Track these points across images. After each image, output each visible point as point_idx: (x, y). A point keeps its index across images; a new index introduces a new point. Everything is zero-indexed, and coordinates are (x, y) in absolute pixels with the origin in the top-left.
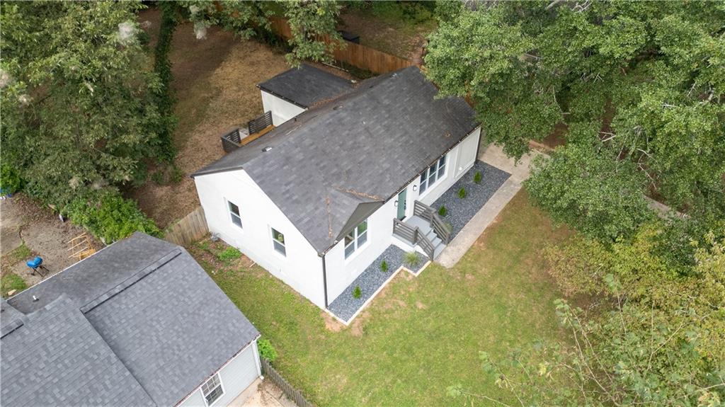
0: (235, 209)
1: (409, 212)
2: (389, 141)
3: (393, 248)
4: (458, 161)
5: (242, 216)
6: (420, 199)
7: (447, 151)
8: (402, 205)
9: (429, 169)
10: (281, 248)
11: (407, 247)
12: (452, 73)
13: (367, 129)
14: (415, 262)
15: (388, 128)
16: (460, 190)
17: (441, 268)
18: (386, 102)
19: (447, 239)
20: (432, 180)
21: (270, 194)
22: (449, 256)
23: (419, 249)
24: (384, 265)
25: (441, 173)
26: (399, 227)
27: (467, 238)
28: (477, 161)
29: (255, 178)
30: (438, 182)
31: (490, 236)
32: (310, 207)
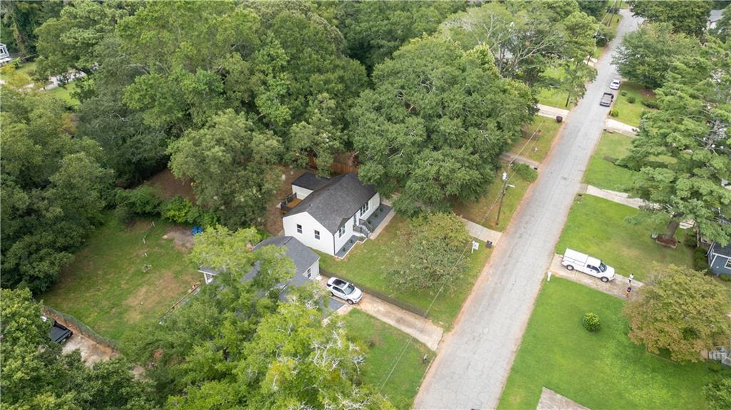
0: (299, 227)
1: (358, 224)
2: (348, 199)
3: (354, 236)
4: (373, 204)
5: (303, 229)
6: (361, 218)
7: (368, 201)
8: (355, 221)
9: (363, 207)
10: (317, 237)
11: (358, 235)
12: (366, 179)
13: (340, 195)
14: (362, 239)
15: (347, 194)
16: (375, 215)
17: (371, 240)
18: (345, 185)
19: (372, 231)
20: (364, 211)
21: (316, 219)
22: (373, 236)
23: (363, 235)
24: (351, 241)
25: (367, 209)
26: (355, 228)
27: (379, 230)
28: (380, 204)
29: (310, 214)
30: (366, 212)
31: (387, 229)
32: (327, 221)
